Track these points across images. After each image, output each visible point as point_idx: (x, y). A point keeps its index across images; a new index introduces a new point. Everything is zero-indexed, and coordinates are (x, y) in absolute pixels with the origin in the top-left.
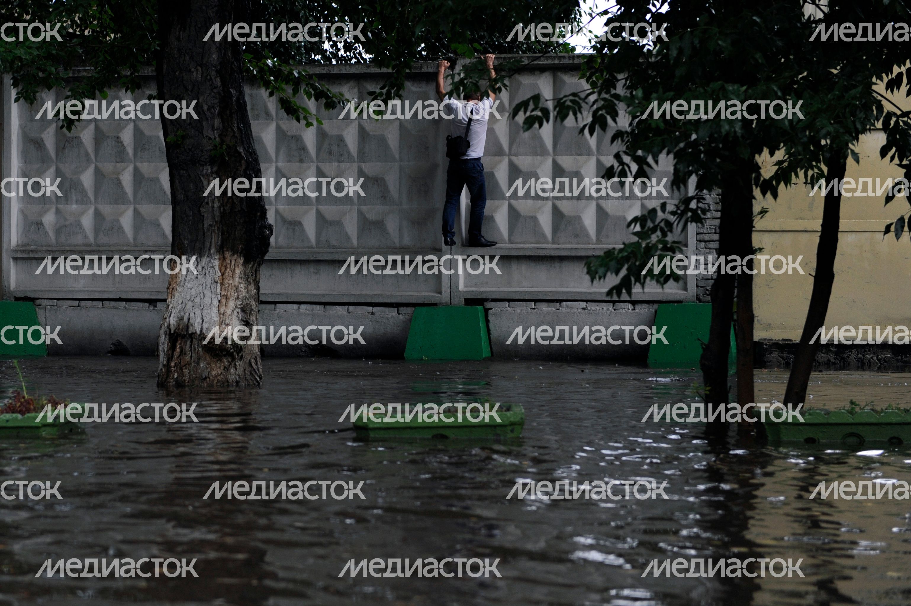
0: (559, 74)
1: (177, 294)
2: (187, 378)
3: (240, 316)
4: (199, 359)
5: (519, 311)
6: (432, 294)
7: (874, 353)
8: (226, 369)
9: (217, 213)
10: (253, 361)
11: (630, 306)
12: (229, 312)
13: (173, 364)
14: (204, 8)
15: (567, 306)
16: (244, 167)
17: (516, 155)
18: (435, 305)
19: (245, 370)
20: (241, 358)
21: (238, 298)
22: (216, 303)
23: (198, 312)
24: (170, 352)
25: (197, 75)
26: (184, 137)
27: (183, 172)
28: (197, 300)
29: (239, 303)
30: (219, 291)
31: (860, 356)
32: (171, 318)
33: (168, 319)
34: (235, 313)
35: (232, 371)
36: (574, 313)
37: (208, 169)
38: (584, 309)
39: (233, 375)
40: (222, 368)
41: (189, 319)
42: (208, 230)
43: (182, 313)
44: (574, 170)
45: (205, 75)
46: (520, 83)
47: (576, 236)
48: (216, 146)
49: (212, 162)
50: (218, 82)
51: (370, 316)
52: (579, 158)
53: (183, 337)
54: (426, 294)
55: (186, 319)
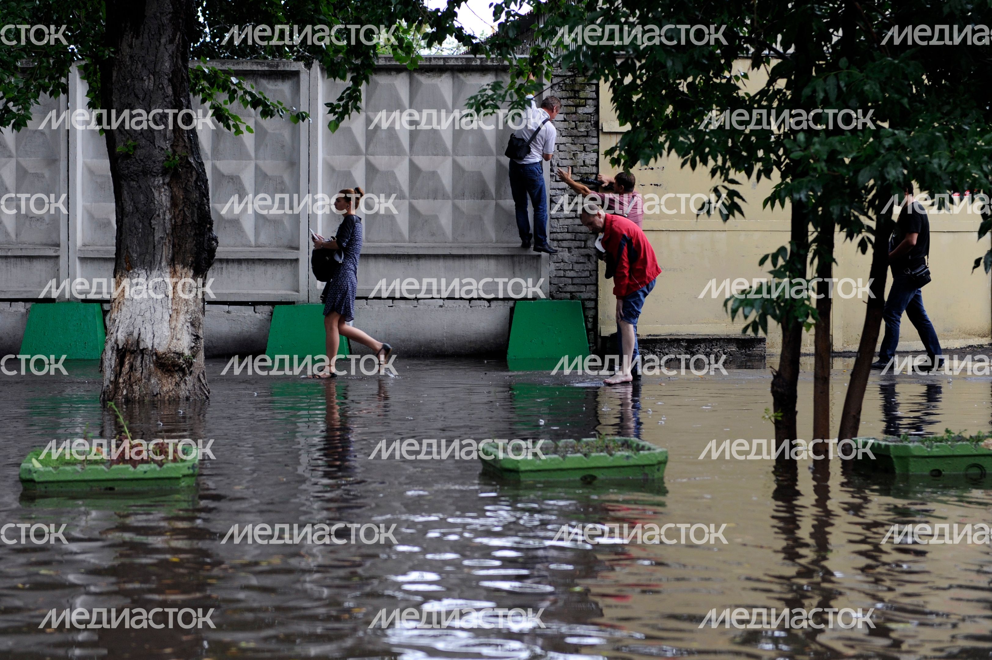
0: (416, 75)
1: (124, 309)
2: (137, 395)
3: (190, 330)
4: (150, 375)
5: (377, 309)
6: (289, 292)
7: (721, 347)
8: (177, 384)
9: (168, 226)
10: (201, 375)
11: (486, 303)
12: (179, 326)
13: (121, 380)
14: (158, 14)
15: (425, 304)
16: (194, 178)
17: (373, 155)
18: (293, 303)
19: (194, 385)
20: (191, 373)
21: (187, 312)
22: (167, 317)
23: (149, 327)
24: (118, 368)
25: (149, 83)
26: (135, 147)
27: (133, 183)
28: (148, 315)
29: (189, 317)
30: (170, 305)
31: (708, 350)
32: (119, 333)
33: (115, 335)
34: (185, 328)
35: (182, 386)
36: (432, 311)
37: (160, 180)
38: (441, 306)
39: (184, 390)
40: (174, 384)
41: (139, 334)
42: (159, 242)
43: (131, 329)
44: (431, 170)
45: (157, 83)
46: (376, 83)
47: (433, 235)
48: (168, 157)
49: (165, 172)
50: (170, 91)
51: (227, 315)
52: (435, 158)
53: (133, 352)
54: (283, 292)
55: (135, 335)
